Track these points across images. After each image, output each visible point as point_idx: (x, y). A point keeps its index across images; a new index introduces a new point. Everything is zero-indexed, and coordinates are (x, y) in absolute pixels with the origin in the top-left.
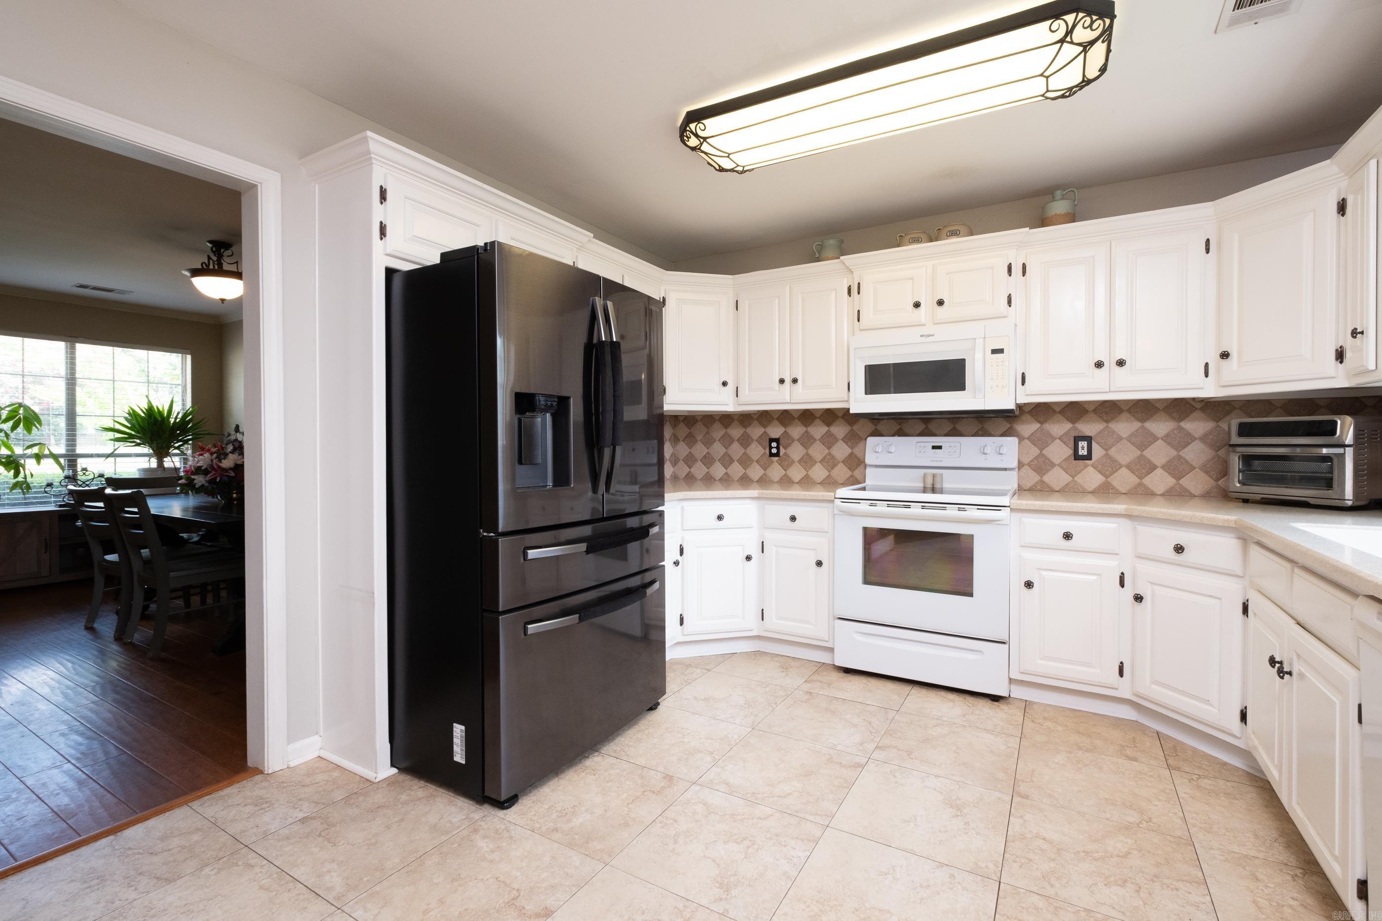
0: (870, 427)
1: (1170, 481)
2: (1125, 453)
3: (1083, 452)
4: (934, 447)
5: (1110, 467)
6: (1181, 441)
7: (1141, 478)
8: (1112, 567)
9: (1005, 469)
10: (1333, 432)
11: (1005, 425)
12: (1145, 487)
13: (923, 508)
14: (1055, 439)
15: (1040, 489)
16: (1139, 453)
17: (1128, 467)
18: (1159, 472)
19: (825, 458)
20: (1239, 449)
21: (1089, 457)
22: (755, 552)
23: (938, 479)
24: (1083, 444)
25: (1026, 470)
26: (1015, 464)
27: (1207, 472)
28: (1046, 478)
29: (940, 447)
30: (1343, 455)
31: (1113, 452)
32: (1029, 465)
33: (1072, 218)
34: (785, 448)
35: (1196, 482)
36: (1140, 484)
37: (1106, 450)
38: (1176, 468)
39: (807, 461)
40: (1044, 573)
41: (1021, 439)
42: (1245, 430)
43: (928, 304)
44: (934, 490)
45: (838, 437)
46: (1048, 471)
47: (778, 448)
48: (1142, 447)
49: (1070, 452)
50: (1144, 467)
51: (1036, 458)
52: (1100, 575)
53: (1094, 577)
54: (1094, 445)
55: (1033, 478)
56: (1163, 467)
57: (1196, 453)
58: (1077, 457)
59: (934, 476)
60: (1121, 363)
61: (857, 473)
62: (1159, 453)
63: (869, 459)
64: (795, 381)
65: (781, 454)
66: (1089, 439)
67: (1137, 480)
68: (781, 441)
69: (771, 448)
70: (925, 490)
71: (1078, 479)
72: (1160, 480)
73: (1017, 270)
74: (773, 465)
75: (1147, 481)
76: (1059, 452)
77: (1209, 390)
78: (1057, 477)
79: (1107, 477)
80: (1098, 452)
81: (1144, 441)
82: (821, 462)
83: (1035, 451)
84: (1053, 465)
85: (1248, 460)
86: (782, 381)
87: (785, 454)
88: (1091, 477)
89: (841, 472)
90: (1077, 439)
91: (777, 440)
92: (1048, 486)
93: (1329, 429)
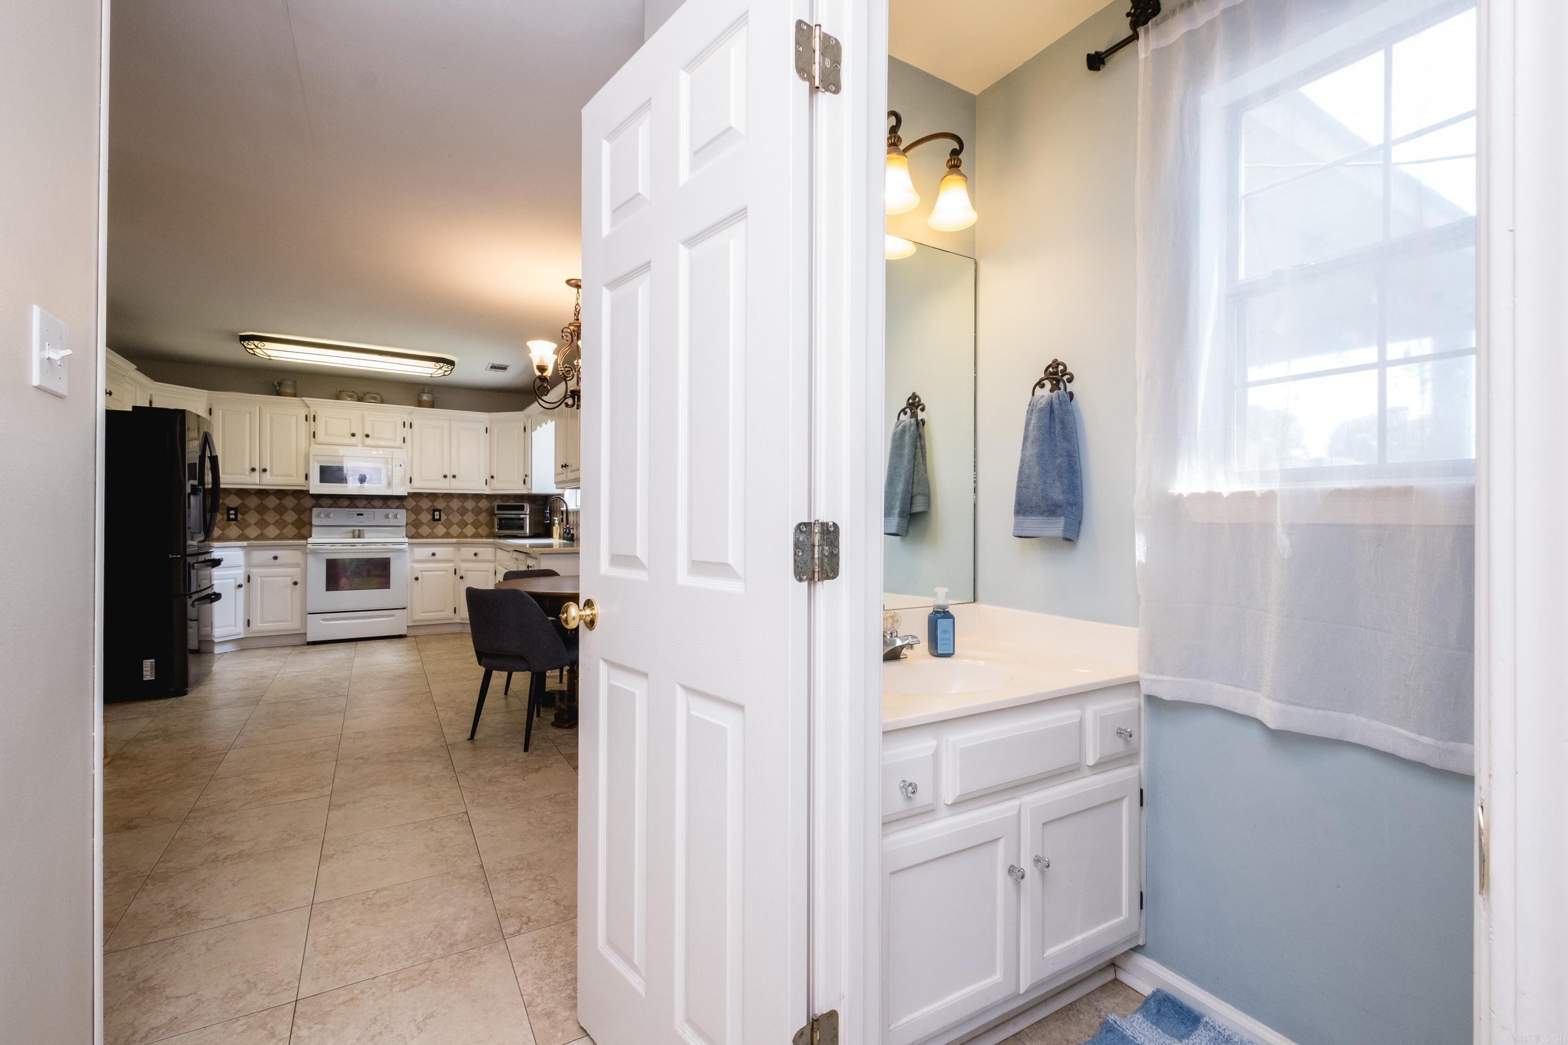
0: (313, 502)
1: (474, 530)
2: (455, 518)
3: (437, 517)
4: (358, 515)
5: (448, 524)
6: (477, 511)
7: (462, 529)
8: (451, 566)
9: (399, 526)
10: (523, 510)
11: (397, 503)
12: (464, 533)
13: (363, 545)
14: (424, 510)
15: (417, 536)
16: (461, 517)
17: (457, 524)
18: (469, 526)
19: (277, 521)
20: (498, 516)
21: (439, 520)
22: (242, 580)
23: (362, 533)
24: (437, 513)
25: (409, 526)
26: (405, 524)
27: (487, 526)
28: (419, 531)
29: (362, 515)
30: (526, 518)
31: (450, 517)
32: (410, 524)
33: (432, 405)
34: (243, 515)
35: (483, 530)
36: (462, 532)
37: (447, 516)
38: (476, 524)
39: (262, 524)
40: (423, 573)
41: (407, 510)
42: (500, 508)
43: (360, 436)
44: (359, 537)
45: (288, 507)
46: (421, 527)
47: (236, 514)
48: (462, 515)
49: (431, 517)
50: (463, 524)
51: (415, 520)
52: (446, 570)
53: (444, 572)
54: (442, 513)
55: (413, 531)
56: (471, 524)
57: (483, 518)
58: (434, 520)
59: (359, 531)
60: (454, 477)
61: (304, 531)
62: (469, 518)
63: (315, 521)
64: (265, 470)
65: (239, 519)
66: (439, 511)
67: (460, 530)
68: (239, 510)
69: (229, 515)
70: (354, 538)
71: (435, 530)
72: (470, 530)
73: (407, 425)
74: (231, 527)
75: (464, 531)
76: (425, 517)
77: (487, 491)
78: (425, 530)
79: (447, 529)
80: (444, 517)
81: (463, 511)
82: (274, 524)
83: (413, 517)
84: (423, 524)
85: (500, 519)
86: (253, 470)
87: (242, 519)
88: (441, 529)
89: (290, 530)
90: (434, 510)
91: (236, 509)
92: (421, 535)
93: (522, 508)
